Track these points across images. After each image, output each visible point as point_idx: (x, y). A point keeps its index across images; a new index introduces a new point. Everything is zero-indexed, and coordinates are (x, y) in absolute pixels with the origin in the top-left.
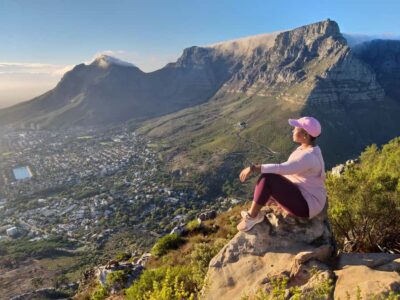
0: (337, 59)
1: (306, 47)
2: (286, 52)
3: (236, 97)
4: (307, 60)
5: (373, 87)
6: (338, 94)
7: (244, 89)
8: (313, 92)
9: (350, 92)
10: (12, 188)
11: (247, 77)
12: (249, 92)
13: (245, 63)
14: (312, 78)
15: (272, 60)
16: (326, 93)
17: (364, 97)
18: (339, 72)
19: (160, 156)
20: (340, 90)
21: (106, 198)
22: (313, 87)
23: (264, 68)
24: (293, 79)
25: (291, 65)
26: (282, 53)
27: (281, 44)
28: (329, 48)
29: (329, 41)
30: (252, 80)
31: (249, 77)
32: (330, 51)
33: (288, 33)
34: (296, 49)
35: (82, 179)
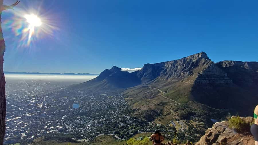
0: (207, 66)
1: (193, 62)
2: (184, 65)
3: (163, 82)
4: (194, 68)
5: (226, 78)
6: (209, 80)
7: (167, 79)
8: (197, 79)
9: (215, 80)
10: (70, 111)
11: (168, 74)
12: (169, 80)
13: (168, 70)
14: (196, 74)
15: (179, 68)
16: (203, 79)
17: (222, 82)
18: (209, 71)
19: (129, 103)
20: (210, 79)
21: (103, 118)
22: (197, 77)
23: (175, 71)
24: (188, 74)
25: (186, 69)
26: (183, 65)
27: (182, 62)
28: (203, 62)
29: (203, 60)
30: (170, 75)
31: (169, 74)
32: (204, 63)
33: (185, 58)
34: (189, 63)
35: (97, 110)
